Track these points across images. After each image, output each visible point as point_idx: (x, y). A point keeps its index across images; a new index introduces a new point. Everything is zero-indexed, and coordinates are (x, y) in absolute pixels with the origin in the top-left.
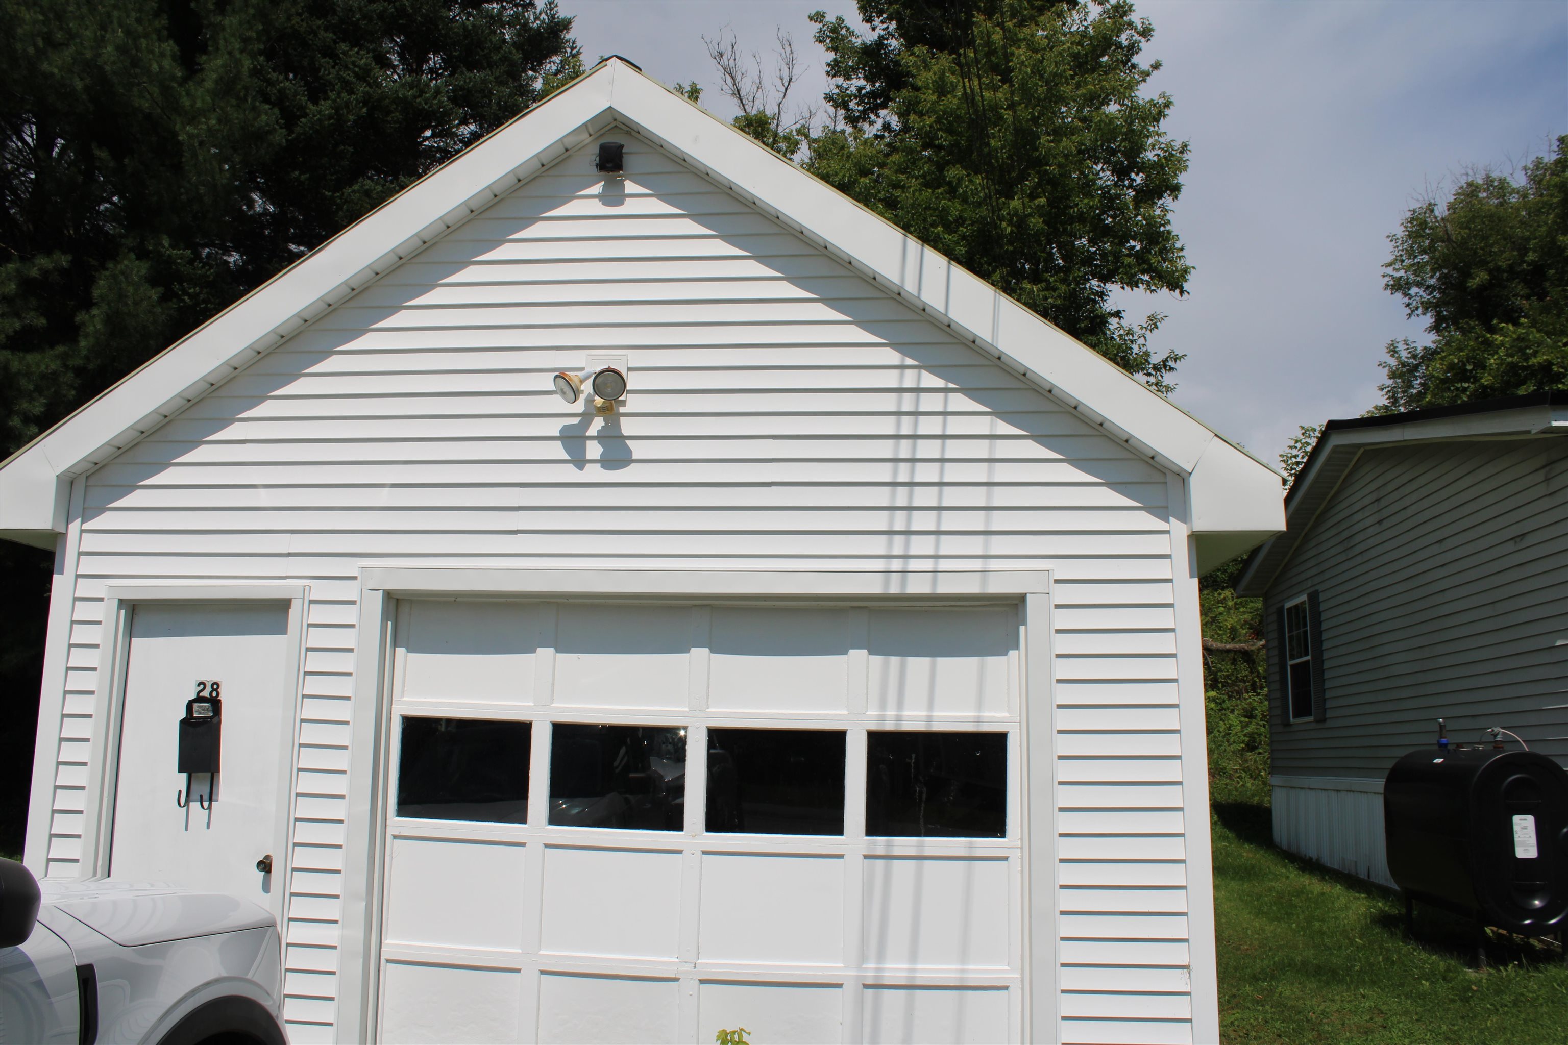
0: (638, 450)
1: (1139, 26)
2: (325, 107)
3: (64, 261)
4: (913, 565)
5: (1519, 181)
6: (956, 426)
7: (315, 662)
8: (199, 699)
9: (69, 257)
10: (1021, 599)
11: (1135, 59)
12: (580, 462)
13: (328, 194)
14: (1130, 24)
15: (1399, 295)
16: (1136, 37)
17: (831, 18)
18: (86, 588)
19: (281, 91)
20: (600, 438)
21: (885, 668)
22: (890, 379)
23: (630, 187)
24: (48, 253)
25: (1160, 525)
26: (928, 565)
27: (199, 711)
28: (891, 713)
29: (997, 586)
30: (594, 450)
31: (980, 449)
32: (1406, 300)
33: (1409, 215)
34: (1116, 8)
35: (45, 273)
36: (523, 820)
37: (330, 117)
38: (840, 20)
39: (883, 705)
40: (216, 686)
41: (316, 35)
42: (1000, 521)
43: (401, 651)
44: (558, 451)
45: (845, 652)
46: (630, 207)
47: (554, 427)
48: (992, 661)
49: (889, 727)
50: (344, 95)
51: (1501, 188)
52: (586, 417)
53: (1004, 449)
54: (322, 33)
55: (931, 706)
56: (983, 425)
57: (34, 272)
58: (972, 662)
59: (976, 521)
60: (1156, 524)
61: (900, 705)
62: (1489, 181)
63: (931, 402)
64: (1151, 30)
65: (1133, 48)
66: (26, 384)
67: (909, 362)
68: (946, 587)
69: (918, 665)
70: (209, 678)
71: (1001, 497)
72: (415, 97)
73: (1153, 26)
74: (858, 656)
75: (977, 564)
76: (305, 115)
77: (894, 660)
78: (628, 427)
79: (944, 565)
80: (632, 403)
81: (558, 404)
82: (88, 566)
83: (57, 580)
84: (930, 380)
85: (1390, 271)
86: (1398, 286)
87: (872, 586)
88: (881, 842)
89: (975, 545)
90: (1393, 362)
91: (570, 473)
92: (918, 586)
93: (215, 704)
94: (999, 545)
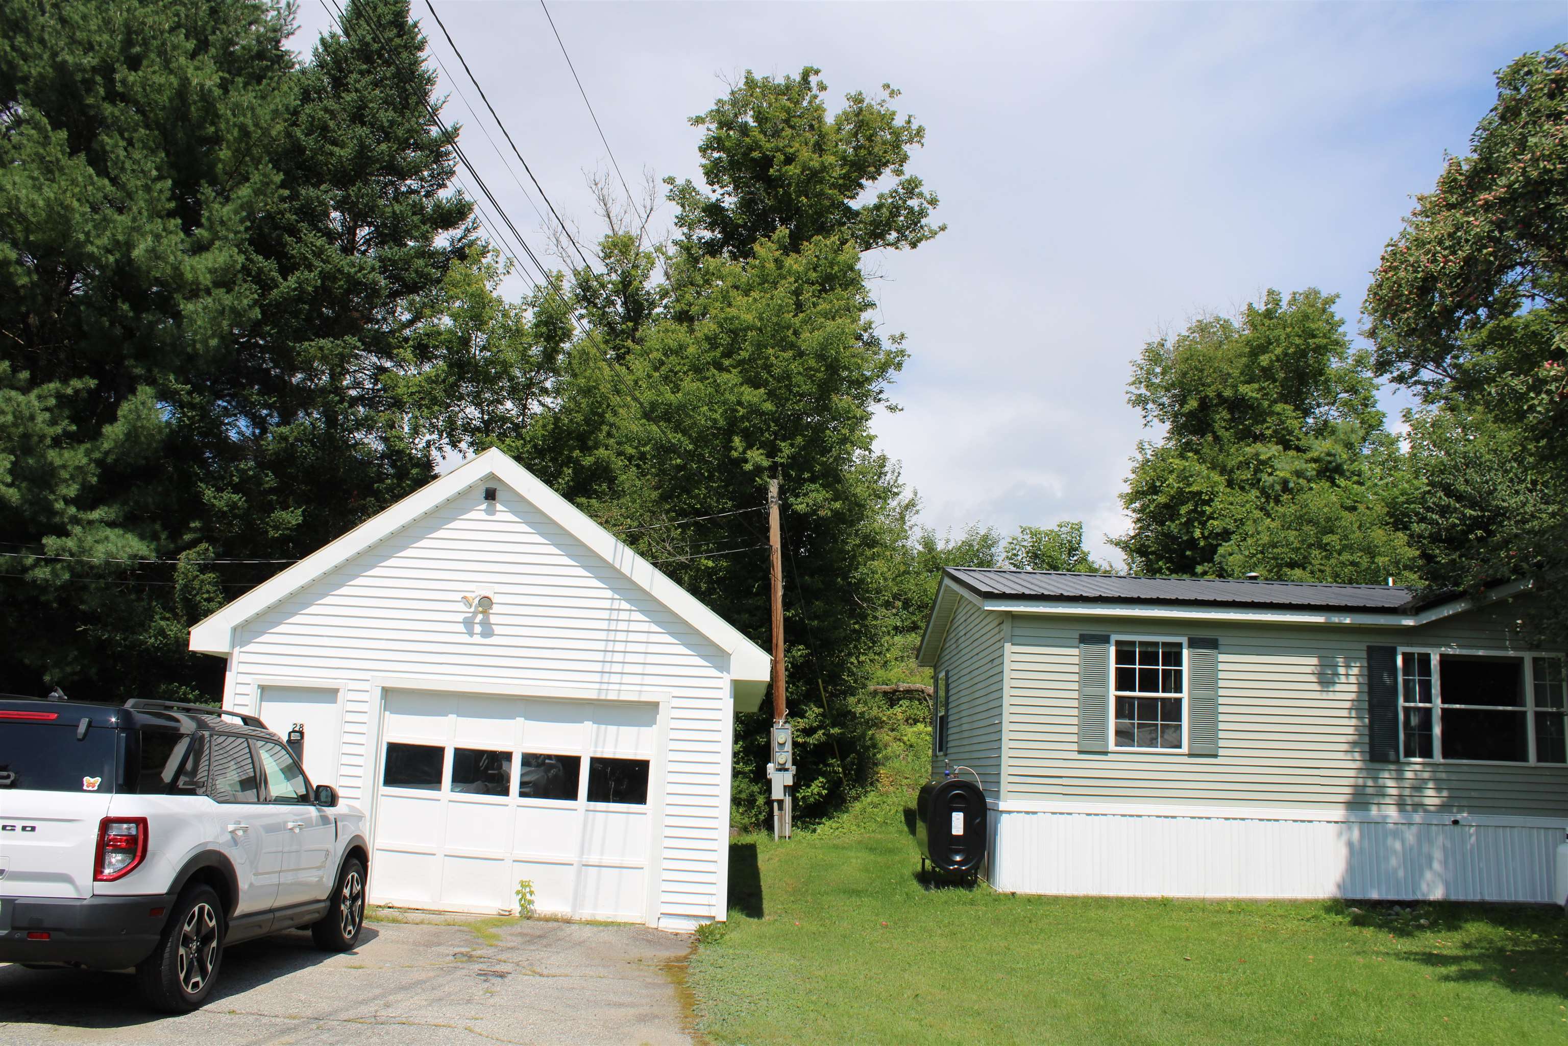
0: (497, 630)
1: (928, 197)
2: (292, 281)
3: (93, 383)
4: (611, 687)
5: (1237, 322)
6: (633, 626)
7: (350, 717)
8: (294, 731)
9: (96, 382)
10: (656, 705)
11: (924, 221)
12: (471, 633)
13: (291, 344)
14: (921, 195)
15: (1139, 409)
16: (925, 204)
17: (680, 181)
18: (242, 679)
19: (260, 270)
20: (480, 623)
21: (598, 729)
22: (607, 604)
23: (499, 507)
24: (80, 377)
25: (719, 674)
26: (617, 687)
27: (295, 736)
28: (599, 749)
29: (645, 698)
30: (478, 629)
31: (643, 637)
32: (1143, 413)
33: (1145, 347)
34: (909, 182)
35: (77, 392)
36: (440, 789)
37: (295, 289)
38: (689, 182)
39: (596, 746)
40: (302, 726)
41: (283, 215)
42: (649, 669)
43: (387, 713)
44: (461, 628)
45: (582, 722)
46: (498, 516)
47: (460, 618)
48: (643, 729)
49: (598, 755)
50: (306, 273)
51: (1226, 326)
52: (475, 614)
53: (654, 638)
54: (288, 215)
55: (616, 747)
56: (645, 627)
57: (69, 391)
58: (636, 729)
59: (639, 669)
60: (718, 674)
61: (603, 747)
62: (1218, 319)
63: (624, 615)
64: (937, 201)
65: (922, 213)
66: (65, 475)
67: (616, 596)
68: (624, 697)
69: (612, 729)
70: (299, 722)
71: (650, 659)
72: (356, 273)
73: (939, 198)
74: (588, 724)
75: (638, 688)
76: (277, 286)
77: (603, 727)
78: (493, 619)
79: (624, 687)
80: (496, 609)
81: (462, 607)
82: (243, 668)
83: (228, 674)
84: (625, 605)
85: (1132, 389)
86: (1140, 401)
87: (593, 695)
88: (593, 804)
89: (637, 679)
90: (1140, 457)
91: (466, 639)
92: (612, 696)
93: (302, 734)
94: (648, 680)
